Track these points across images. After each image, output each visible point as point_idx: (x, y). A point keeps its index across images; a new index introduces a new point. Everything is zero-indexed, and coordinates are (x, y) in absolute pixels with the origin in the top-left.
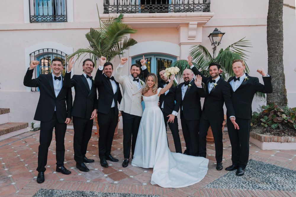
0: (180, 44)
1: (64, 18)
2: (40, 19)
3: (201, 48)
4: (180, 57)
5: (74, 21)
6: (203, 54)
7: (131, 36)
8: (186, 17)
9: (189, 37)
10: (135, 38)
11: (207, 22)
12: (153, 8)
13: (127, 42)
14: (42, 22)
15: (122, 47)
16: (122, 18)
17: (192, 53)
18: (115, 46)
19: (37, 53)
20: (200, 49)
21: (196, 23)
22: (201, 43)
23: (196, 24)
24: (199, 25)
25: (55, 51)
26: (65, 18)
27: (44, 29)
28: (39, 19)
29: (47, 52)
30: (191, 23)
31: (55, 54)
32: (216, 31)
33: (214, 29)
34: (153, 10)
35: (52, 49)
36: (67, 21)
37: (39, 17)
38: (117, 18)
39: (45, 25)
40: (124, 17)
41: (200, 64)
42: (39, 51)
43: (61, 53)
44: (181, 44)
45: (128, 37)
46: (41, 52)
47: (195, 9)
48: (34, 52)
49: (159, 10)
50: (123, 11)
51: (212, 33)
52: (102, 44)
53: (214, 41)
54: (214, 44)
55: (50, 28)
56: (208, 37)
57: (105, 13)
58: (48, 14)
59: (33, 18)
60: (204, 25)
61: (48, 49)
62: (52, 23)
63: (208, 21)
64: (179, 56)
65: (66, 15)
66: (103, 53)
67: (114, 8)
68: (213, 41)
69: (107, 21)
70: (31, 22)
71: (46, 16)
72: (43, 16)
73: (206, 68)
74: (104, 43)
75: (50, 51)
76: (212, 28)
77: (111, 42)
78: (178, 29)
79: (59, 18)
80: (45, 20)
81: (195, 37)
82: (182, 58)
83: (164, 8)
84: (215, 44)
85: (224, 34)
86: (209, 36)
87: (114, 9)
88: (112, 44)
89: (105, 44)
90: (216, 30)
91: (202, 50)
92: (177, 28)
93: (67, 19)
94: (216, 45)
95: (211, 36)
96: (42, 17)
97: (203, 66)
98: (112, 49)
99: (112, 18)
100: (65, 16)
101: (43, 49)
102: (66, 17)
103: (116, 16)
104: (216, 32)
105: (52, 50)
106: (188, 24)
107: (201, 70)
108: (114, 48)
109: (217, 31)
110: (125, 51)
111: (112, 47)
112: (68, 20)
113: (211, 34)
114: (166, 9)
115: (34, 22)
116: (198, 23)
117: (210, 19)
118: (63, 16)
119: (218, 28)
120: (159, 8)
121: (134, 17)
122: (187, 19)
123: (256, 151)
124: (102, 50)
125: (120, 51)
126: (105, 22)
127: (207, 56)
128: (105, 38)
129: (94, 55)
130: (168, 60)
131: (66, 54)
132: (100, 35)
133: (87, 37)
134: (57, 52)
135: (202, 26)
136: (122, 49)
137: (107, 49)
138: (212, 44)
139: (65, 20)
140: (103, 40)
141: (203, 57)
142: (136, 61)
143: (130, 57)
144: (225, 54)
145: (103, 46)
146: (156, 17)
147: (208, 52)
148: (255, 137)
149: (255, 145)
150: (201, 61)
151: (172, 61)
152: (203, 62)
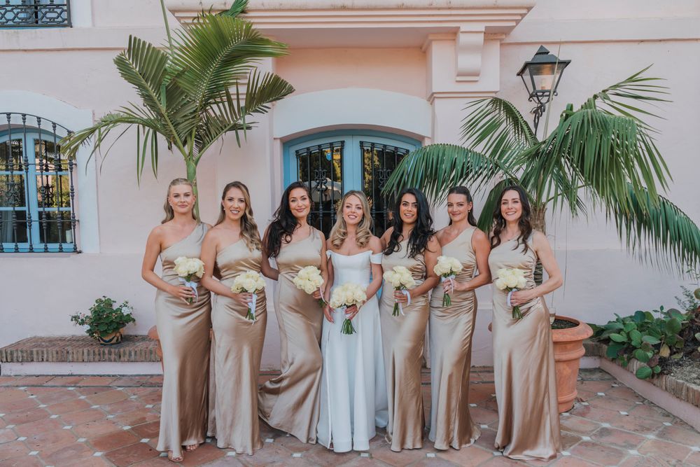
0: (432, 98)
1: (59, 16)
3: (500, 104)
4: (432, 138)
5: (94, 25)
6: (506, 125)
8: (449, 8)
9: (458, 75)
10: (289, 77)
11: (514, 24)
13: (259, 85)
15: (243, 104)
16: (243, 12)
17: (471, 125)
18: (218, 100)
20: (497, 111)
21: (481, 27)
22: (496, 92)
23: (480, 32)
24: (491, 35)
25: (32, 123)
26: (65, 15)
29: (7, 123)
30: (464, 27)
31: (32, 130)
32: (541, 55)
33: (536, 49)
35: (24, 115)
36: (70, 25)
38: (227, 11)
40: (249, 5)
41: (496, 158)
43: (54, 127)
44: (435, 95)
45: (263, 68)
51: (529, 60)
52: (173, 94)
53: (538, 88)
54: (537, 96)
55: (17, 48)
56: (518, 75)
58: (9, 2)
60: (504, 37)
61: (9, 115)
62: (20, 31)
63: (518, 22)
64: (430, 136)
65: (69, 4)
66: (179, 124)
68: (534, 88)
69: (196, 21)
71: (2, 7)
73: (518, 170)
74: (178, 88)
75: (17, 120)
76: (529, 46)
77: (204, 86)
78: (425, 52)
79: (45, 15)
81: (477, 74)
82: (439, 140)
84: (540, 98)
85: (566, 63)
86: (520, 74)
89: (182, 93)
90: (543, 52)
91: (503, 115)
92: (421, 48)
93: (69, 18)
94: (544, 100)
95: (527, 71)
97: (507, 165)
98: (210, 111)
99: (210, 11)
100: (65, 8)
102: (69, 11)
103: (225, 4)
104: (542, 59)
105: (24, 119)
106: (453, 34)
107: (505, 178)
108: (214, 106)
109: (545, 55)
110: (253, 117)
111: (207, 102)
112: (72, 21)
113: (527, 65)
116: (486, 27)
117: (523, 15)
118: (58, 6)
119: (548, 48)
121: (281, 7)
122: (451, 15)
123: (692, 448)
124: (175, 113)
125: (236, 118)
126: (188, 24)
127: (520, 133)
128: (183, 72)
129: (151, 131)
130: (396, 148)
131: (70, 130)
132: (165, 62)
133: (120, 70)
134: (39, 124)
135: (501, 40)
136: (244, 110)
137: (192, 111)
138: (531, 96)
139: (64, 20)
140: (174, 80)
141: (507, 135)
142: (297, 152)
143: (275, 139)
144: (583, 121)
145: (178, 99)
146: (353, 9)
147: (522, 117)
148: (683, 394)
149: (681, 421)
150: (502, 148)
151: (406, 150)
152: (508, 151)
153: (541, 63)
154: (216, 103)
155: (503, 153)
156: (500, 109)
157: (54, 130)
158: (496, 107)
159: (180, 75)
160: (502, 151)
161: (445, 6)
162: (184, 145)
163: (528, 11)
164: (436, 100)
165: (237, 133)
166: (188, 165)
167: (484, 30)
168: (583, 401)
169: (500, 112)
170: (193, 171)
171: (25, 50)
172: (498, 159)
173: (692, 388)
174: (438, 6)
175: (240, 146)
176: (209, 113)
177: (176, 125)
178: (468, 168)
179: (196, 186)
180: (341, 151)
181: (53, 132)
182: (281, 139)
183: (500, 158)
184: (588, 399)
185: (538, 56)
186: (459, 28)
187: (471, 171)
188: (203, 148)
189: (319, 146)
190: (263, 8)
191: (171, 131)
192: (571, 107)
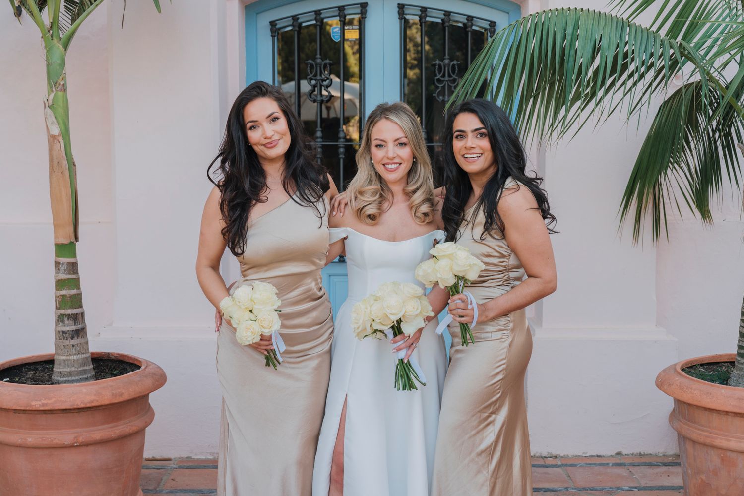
130: (470, 18)
142: (273, 24)
150: (690, 18)
151: (493, 24)
152: (704, 24)
155: (694, 28)
160: (692, 23)
162: (41, 8)
166: (49, 49)
170: (59, 62)
172: (684, 38)
175: (160, 11)
178: (626, 55)
179: (65, 90)
180: (361, 24)
187: (633, 59)
188: (79, 15)
189: (318, 13)
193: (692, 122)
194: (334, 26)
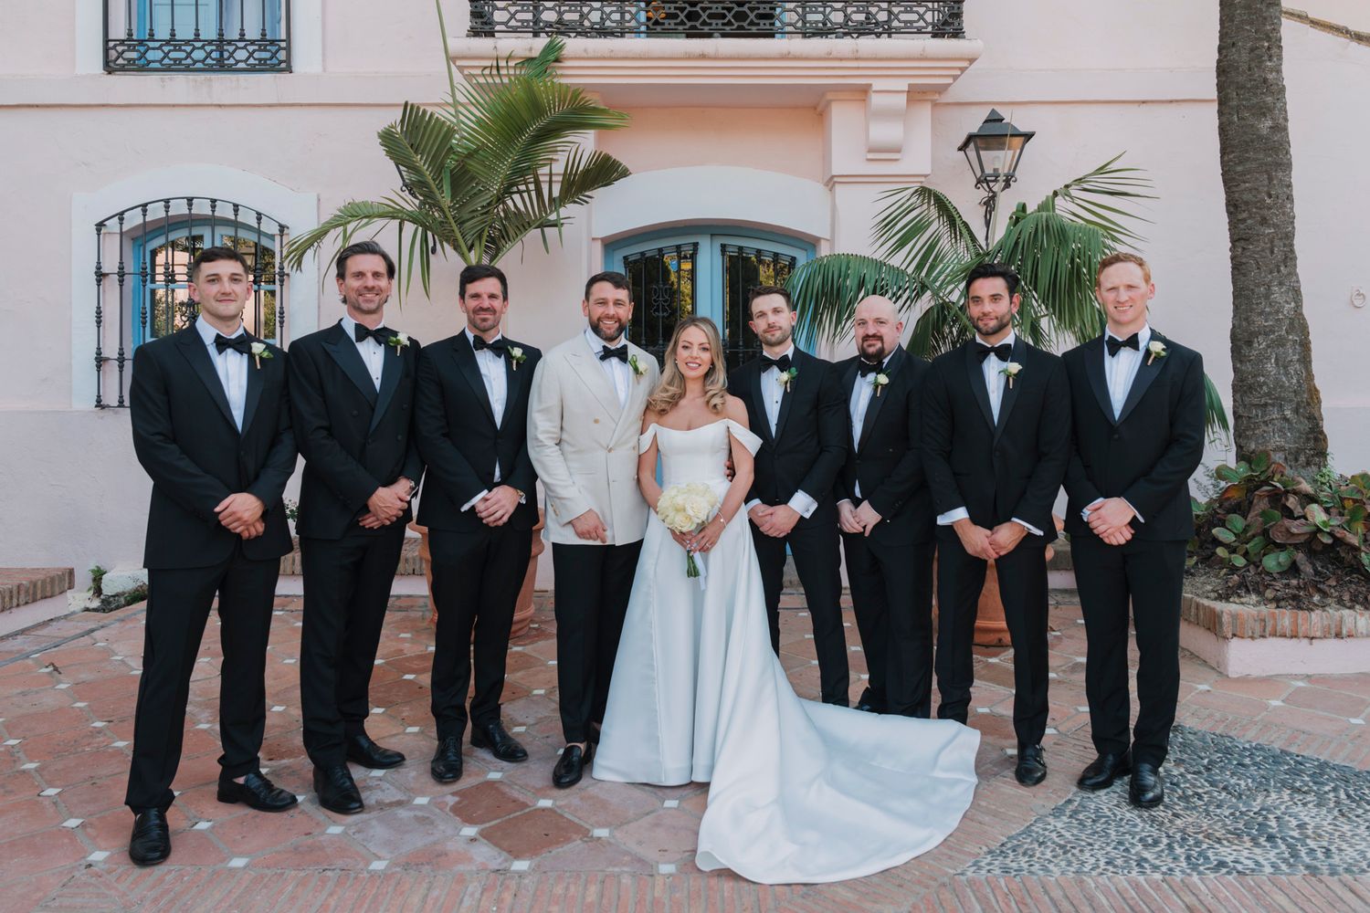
0: (831, 182)
1: (274, 55)
2: (159, 55)
3: (929, 199)
4: (831, 242)
5: (324, 70)
6: (937, 226)
7: (599, 140)
8: (857, 59)
9: (870, 151)
10: (619, 151)
11: (951, 80)
12: (704, 16)
14: (168, 69)
15: (556, 193)
16: (557, 60)
17: (887, 224)
18: (523, 188)
19: (134, 219)
20: (925, 206)
21: (903, 85)
22: (926, 176)
23: (903, 92)
24: (917, 95)
25: (225, 212)
26: (282, 55)
27: (174, 106)
28: (151, 55)
29: (187, 212)
30: (877, 84)
31: (225, 222)
32: (993, 124)
33: (984, 114)
34: (704, 23)
35: (214, 201)
36: (289, 70)
37: (149, 49)
38: (533, 59)
39: (180, 86)
40: (565, 52)
41: (923, 274)
42: (145, 212)
43: (259, 219)
44: (836, 179)
45: (584, 145)
46: (157, 213)
47: (895, 24)
48: (122, 213)
49: (729, 23)
50: (563, 28)
51: (975, 130)
52: (461, 180)
53: (989, 171)
54: (987, 182)
55: (209, 102)
56: (960, 149)
57: (474, 33)
58: (197, 35)
59: (120, 49)
60: (936, 97)
61: (190, 200)
62: (214, 76)
63: (955, 78)
64: (827, 237)
65: (288, 40)
66: (465, 222)
67: (517, 12)
68: (982, 170)
69: (487, 72)
70: (109, 67)
71: (187, 42)
72: (172, 40)
73: (953, 291)
74: (467, 172)
75: (202, 209)
76: (974, 109)
77: (504, 169)
78: (821, 115)
79: (251, 55)
80: (181, 60)
83: (752, 16)
84: (991, 184)
85: (1029, 136)
86: (963, 148)
87: (519, 16)
88: (508, 177)
89: (473, 178)
90: (994, 119)
91: (934, 212)
92: (815, 108)
93: (288, 60)
94: (996, 187)
95: (972, 145)
96: (166, 49)
97: (938, 284)
98: (510, 203)
99: (508, 59)
100: (283, 45)
101: (167, 201)
102: (288, 49)
103: (531, 49)
104: (994, 129)
105: (213, 207)
106: (864, 91)
107: (933, 303)
108: (516, 197)
109: (998, 124)
110: (568, 210)
111: (507, 191)
112: (292, 64)
113: (971, 138)
114: (762, 22)
115: (123, 69)
116: (909, 85)
117: (963, 70)
118: (273, 42)
119: (1003, 112)
120: (729, 16)
121: (612, 55)
122: (858, 68)
123: (1198, 686)
124: (461, 206)
125: (546, 213)
126: (474, 76)
127: (958, 238)
128: (476, 151)
129: (420, 228)
130: (776, 254)
131: (283, 223)
132: (452, 137)
133: (385, 146)
134: (236, 215)
135: (932, 101)
136: (557, 201)
137: (485, 204)
138: (979, 182)
139: (281, 62)
140: (462, 161)
141: (938, 241)
142: (625, 258)
143: (593, 239)
144: (1037, 229)
145: (466, 186)
146: (716, 58)
147: (960, 216)
148: (1192, 613)
149: (1192, 654)
150: (930, 260)
151: (794, 259)
152: (938, 265)
153: (993, 135)
154: (520, 192)
156: (929, 202)
157: (259, 224)
158: (924, 199)
159: (471, 155)
160: (931, 264)
161: (850, 55)
162: (470, 249)
163: (970, 64)
164: (837, 186)
165: (543, 232)
167: (906, 89)
168: (1054, 631)
169: (929, 208)
171: (220, 106)
172: (925, 275)
173: (1203, 604)
174: (839, 56)
175: (548, 252)
176: (507, 205)
177: (461, 223)
178: (882, 288)
180: (693, 258)
181: (256, 226)
182: (603, 240)
183: (928, 274)
184: (1062, 627)
185: (989, 124)
186: (871, 85)
188: (496, 254)
189: (660, 250)
190: (585, 55)
191: (453, 231)
192: (1023, 208)
193: (940, 332)
194: (671, 262)
